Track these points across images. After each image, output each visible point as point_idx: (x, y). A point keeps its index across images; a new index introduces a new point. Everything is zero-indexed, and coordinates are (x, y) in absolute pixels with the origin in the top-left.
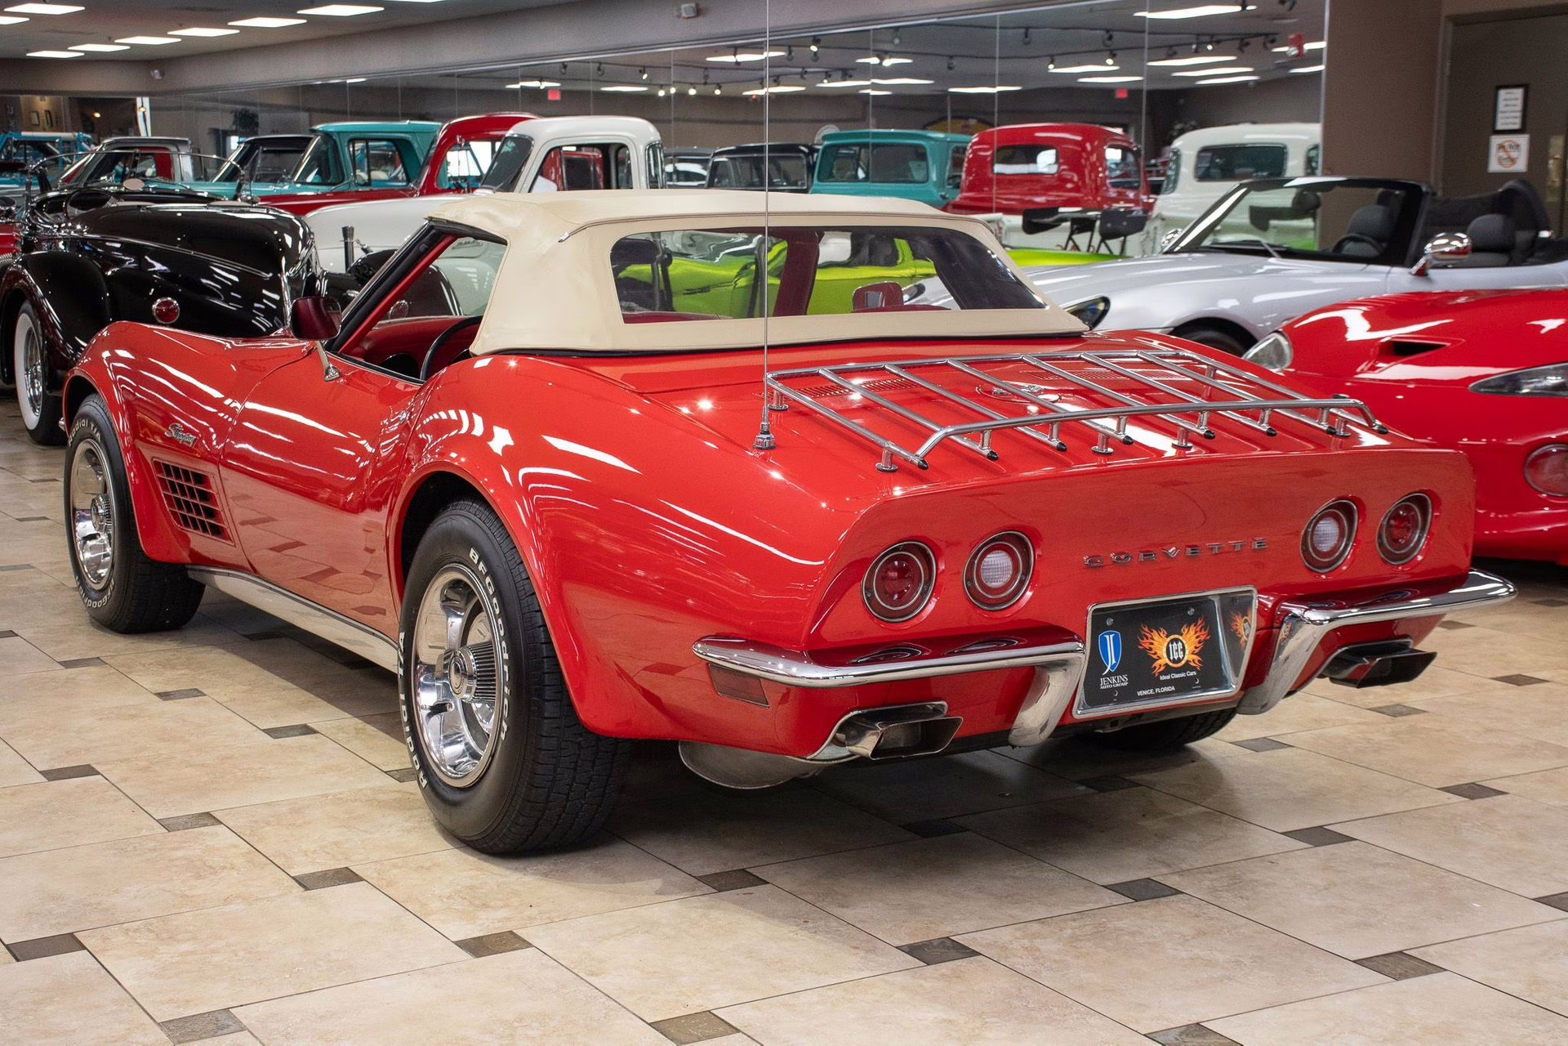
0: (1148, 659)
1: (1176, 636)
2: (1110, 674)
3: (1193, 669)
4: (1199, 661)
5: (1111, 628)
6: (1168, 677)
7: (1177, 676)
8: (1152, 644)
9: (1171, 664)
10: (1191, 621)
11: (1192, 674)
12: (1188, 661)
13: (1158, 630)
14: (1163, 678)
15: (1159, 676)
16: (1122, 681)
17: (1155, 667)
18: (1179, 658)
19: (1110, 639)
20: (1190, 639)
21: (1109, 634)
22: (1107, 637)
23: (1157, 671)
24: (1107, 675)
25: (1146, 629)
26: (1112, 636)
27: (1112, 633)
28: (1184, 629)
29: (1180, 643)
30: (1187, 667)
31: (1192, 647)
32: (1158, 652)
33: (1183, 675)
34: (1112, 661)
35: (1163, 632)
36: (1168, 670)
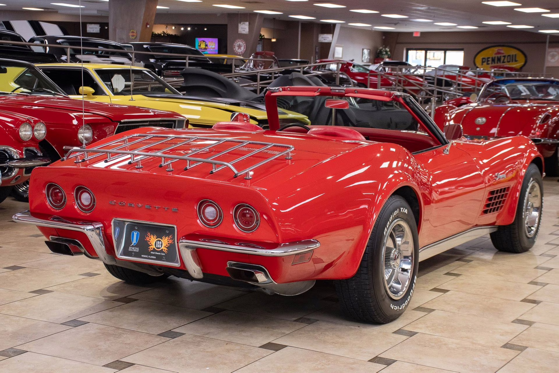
0: (148, 245)
1: (160, 239)
2: (133, 246)
3: (164, 253)
4: (167, 250)
5: (137, 230)
6: (154, 253)
7: (157, 253)
8: (150, 240)
9: (156, 248)
10: (167, 235)
11: (163, 254)
12: (162, 249)
13: (153, 235)
14: (152, 253)
15: (150, 252)
16: (137, 250)
17: (150, 248)
18: (159, 247)
19: (135, 234)
20: (165, 242)
21: (136, 232)
22: (135, 233)
23: (150, 250)
24: (132, 246)
25: (149, 234)
26: (136, 233)
27: (137, 232)
28: (163, 238)
29: (161, 242)
30: (162, 251)
31: (165, 245)
32: (152, 243)
33: (159, 254)
34: (134, 242)
35: (155, 237)
36: (154, 250)
